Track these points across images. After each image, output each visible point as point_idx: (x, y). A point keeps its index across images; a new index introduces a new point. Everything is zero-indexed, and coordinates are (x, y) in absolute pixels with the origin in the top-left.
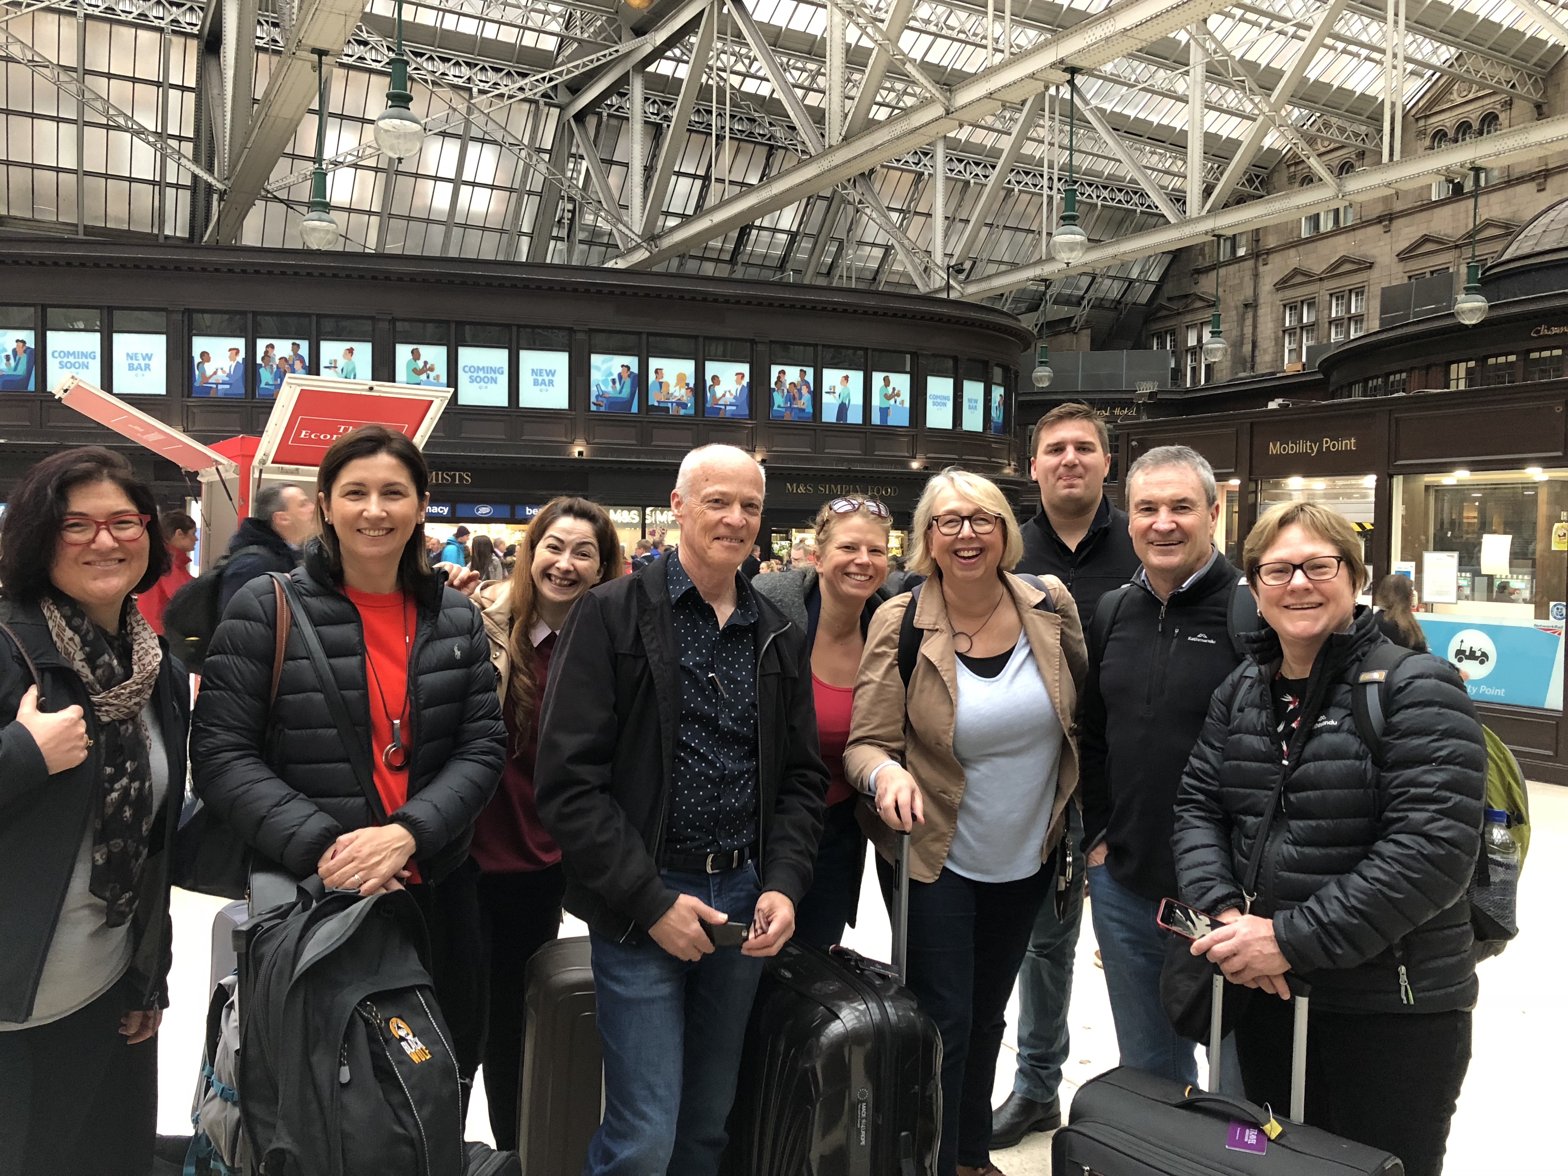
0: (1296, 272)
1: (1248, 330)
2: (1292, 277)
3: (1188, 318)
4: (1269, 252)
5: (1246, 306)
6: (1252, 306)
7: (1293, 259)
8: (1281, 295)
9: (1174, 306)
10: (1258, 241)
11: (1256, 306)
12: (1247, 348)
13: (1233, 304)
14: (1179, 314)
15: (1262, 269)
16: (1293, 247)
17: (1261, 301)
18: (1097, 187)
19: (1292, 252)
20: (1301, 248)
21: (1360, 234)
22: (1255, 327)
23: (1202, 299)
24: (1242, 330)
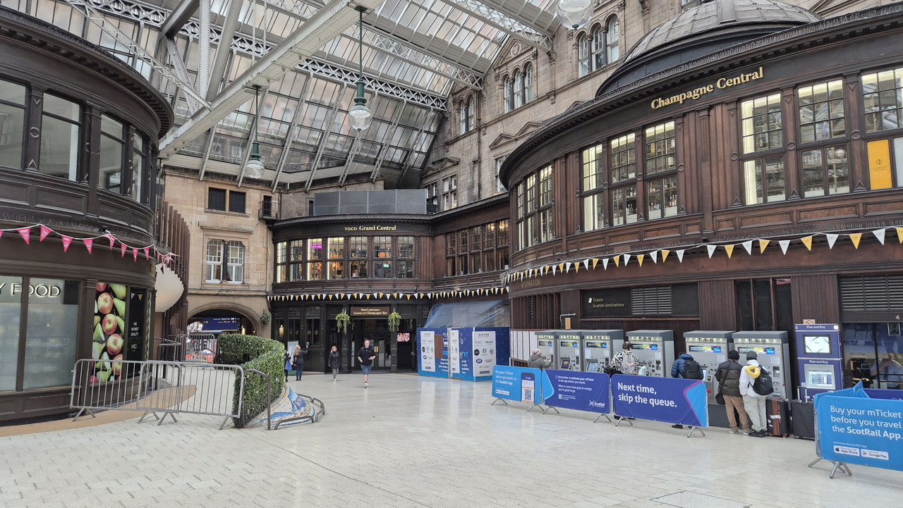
0: (502, 136)
1: (476, 178)
2: (500, 140)
3: (443, 174)
4: (486, 126)
5: (475, 162)
6: (477, 162)
7: (499, 129)
8: (494, 152)
9: (435, 167)
10: (480, 120)
11: (480, 162)
12: (476, 190)
13: (467, 162)
14: (439, 172)
15: (483, 138)
16: (499, 121)
17: (483, 158)
18: (375, 81)
19: (499, 124)
20: (504, 121)
21: (538, 107)
22: (480, 175)
23: (450, 161)
24: (473, 179)
